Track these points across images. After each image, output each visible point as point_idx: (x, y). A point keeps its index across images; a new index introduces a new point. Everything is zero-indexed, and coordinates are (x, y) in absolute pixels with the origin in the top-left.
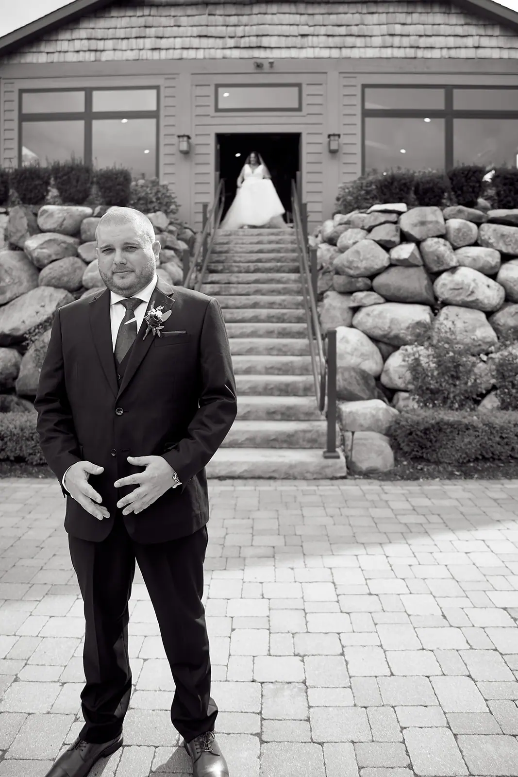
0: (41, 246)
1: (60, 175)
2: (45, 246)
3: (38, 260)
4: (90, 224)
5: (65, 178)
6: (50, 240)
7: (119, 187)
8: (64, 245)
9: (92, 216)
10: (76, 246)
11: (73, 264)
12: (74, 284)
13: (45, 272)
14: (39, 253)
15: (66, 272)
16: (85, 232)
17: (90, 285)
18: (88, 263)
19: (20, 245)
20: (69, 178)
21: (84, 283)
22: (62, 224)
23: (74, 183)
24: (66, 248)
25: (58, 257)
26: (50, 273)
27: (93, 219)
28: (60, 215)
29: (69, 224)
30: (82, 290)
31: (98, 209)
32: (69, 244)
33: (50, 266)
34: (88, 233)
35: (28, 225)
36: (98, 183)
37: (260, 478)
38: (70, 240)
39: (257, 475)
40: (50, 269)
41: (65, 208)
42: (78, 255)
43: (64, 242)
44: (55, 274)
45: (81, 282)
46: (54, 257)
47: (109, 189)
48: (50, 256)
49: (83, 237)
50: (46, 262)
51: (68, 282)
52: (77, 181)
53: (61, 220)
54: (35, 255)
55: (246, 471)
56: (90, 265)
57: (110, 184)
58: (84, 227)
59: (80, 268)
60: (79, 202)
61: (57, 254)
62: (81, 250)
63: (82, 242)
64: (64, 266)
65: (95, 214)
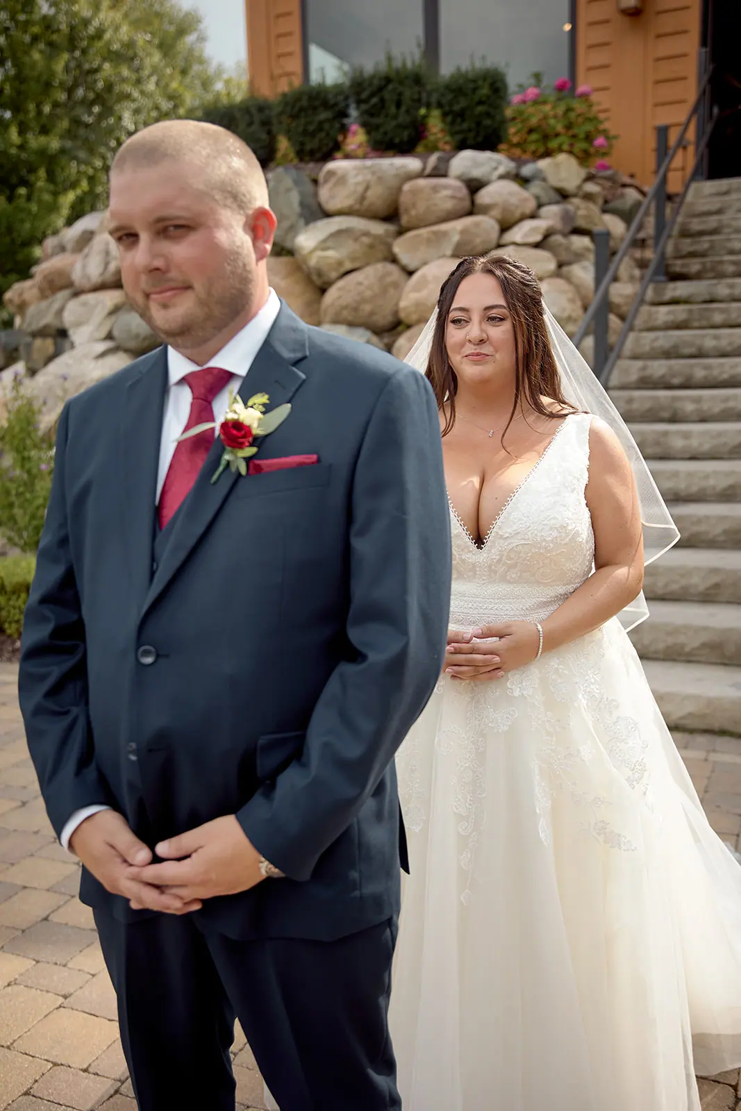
0: (323, 245)
1: (364, 95)
2: (330, 244)
3: (320, 274)
4: (415, 192)
5: (375, 100)
6: (339, 233)
7: (480, 109)
8: (366, 240)
9: (421, 175)
10: (389, 240)
11: (382, 278)
12: (383, 319)
13: (332, 295)
14: (321, 258)
15: (368, 293)
16: (407, 211)
17: (414, 317)
18: (410, 273)
19: (288, 245)
20: (382, 100)
21: (402, 315)
22: (363, 198)
23: (393, 110)
24: (371, 246)
25: (357, 265)
26: (340, 297)
27: (422, 182)
28: (360, 178)
29: (376, 196)
30: (400, 328)
31: (433, 160)
32: (376, 237)
33: (341, 283)
34: (413, 212)
35: (302, 204)
36: (440, 105)
37: (723, 733)
38: (378, 228)
39: (716, 726)
40: (340, 289)
41: (369, 163)
42: (394, 260)
43: (366, 234)
44: (348, 299)
45: (396, 313)
46: (348, 266)
47: (461, 115)
48: (340, 263)
49: (404, 220)
50: (334, 275)
51: (372, 313)
52: (398, 105)
53: (360, 189)
54: (313, 262)
55: (690, 715)
56: (416, 277)
57: (462, 103)
58: (404, 199)
59: (396, 285)
60: (405, 149)
61: (353, 259)
62: (400, 248)
63: (401, 232)
64: (366, 283)
65: (428, 171)
